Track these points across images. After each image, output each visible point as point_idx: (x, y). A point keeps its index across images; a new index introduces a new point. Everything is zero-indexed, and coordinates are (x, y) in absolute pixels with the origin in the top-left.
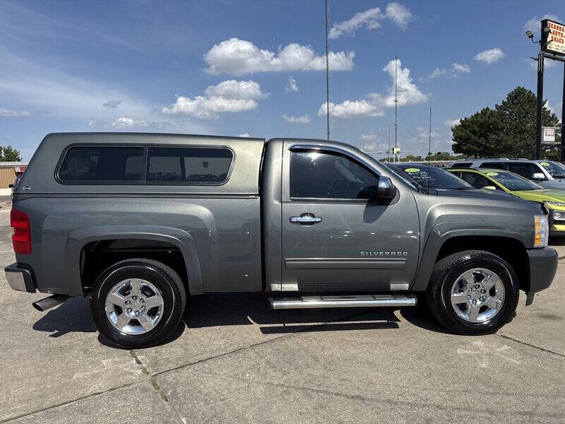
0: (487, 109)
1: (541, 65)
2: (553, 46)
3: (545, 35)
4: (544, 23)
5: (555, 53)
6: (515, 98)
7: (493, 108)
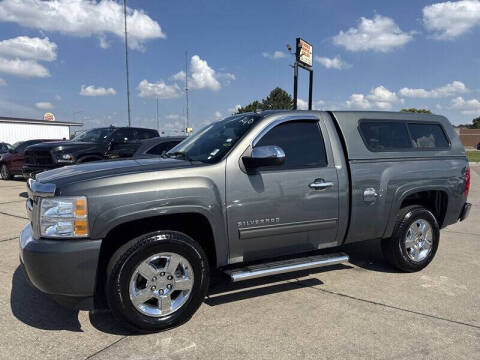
0: (257, 102)
1: (296, 72)
2: (303, 59)
3: (298, 49)
4: (298, 41)
5: (305, 64)
6: (275, 95)
7: (261, 102)
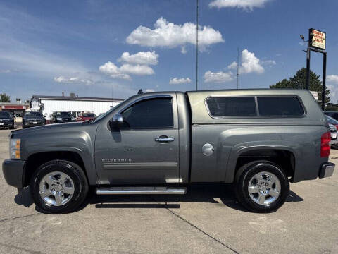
0: (285, 80)
1: (309, 55)
2: (316, 44)
3: (311, 38)
4: (311, 31)
5: (317, 48)
6: (301, 74)
7: (289, 80)
